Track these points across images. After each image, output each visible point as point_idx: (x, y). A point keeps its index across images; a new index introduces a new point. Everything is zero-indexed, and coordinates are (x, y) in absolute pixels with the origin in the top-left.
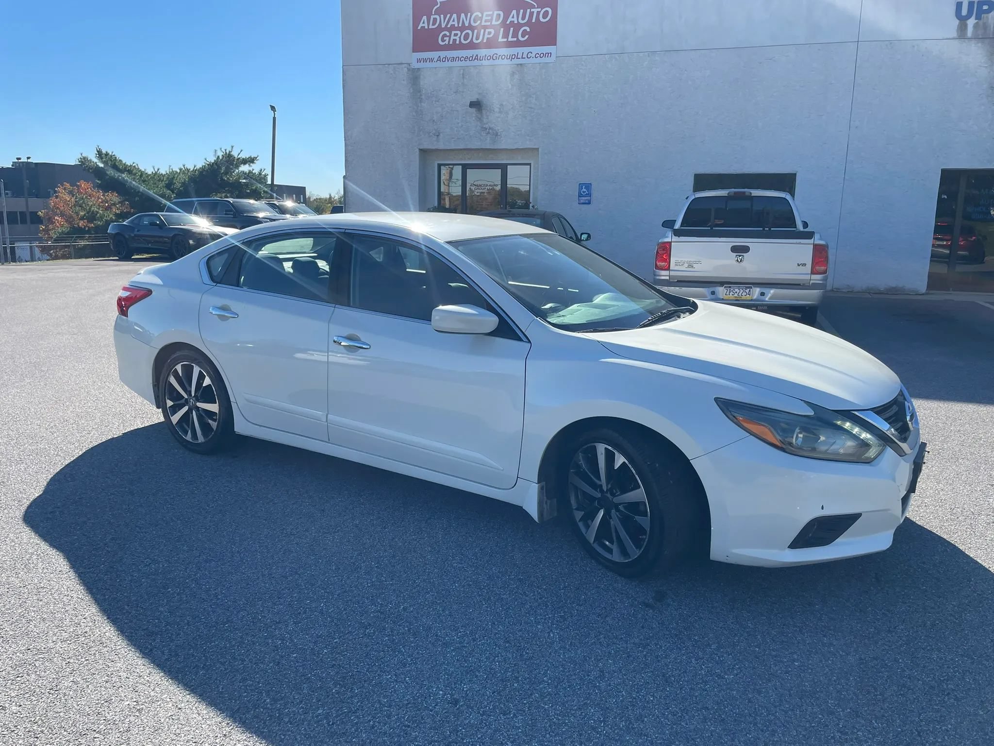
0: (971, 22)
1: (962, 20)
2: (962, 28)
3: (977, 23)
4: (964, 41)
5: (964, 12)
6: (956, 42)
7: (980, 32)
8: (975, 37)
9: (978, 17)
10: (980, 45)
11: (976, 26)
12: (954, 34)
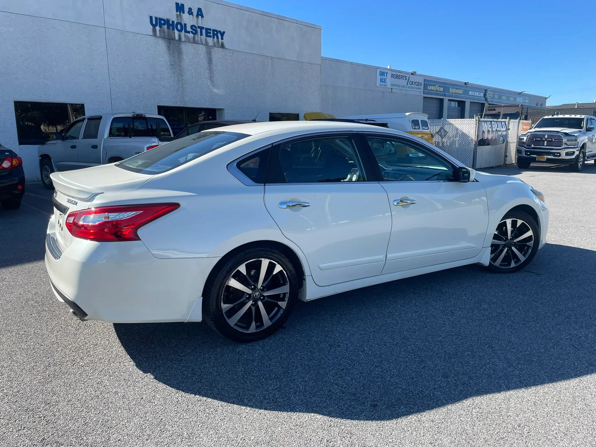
0: (158, 28)
1: (154, 26)
2: (154, 31)
3: (160, 29)
4: (156, 38)
5: (154, 23)
6: (153, 38)
7: (162, 34)
8: (161, 37)
9: (160, 27)
10: (163, 41)
11: (160, 30)
12: (151, 34)
